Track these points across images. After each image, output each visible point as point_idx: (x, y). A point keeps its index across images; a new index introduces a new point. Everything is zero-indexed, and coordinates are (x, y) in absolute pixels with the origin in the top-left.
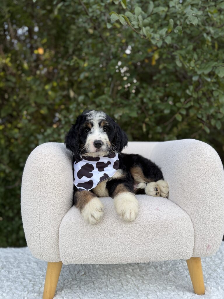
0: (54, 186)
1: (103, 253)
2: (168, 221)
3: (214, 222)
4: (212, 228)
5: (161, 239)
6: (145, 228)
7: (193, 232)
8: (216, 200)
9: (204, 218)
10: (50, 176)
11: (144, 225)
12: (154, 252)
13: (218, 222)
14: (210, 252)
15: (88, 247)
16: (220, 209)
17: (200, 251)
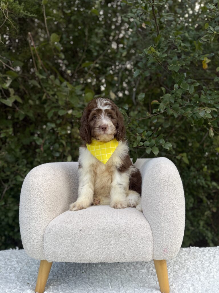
0: (41, 199)
1: (76, 253)
2: (129, 228)
3: (169, 229)
4: (167, 235)
5: (123, 243)
6: (109, 234)
7: (152, 237)
8: (171, 211)
9: (160, 226)
10: (39, 191)
11: (109, 231)
12: (117, 254)
13: (173, 229)
14: (167, 255)
15: (64, 248)
16: (174, 218)
17: (158, 254)
